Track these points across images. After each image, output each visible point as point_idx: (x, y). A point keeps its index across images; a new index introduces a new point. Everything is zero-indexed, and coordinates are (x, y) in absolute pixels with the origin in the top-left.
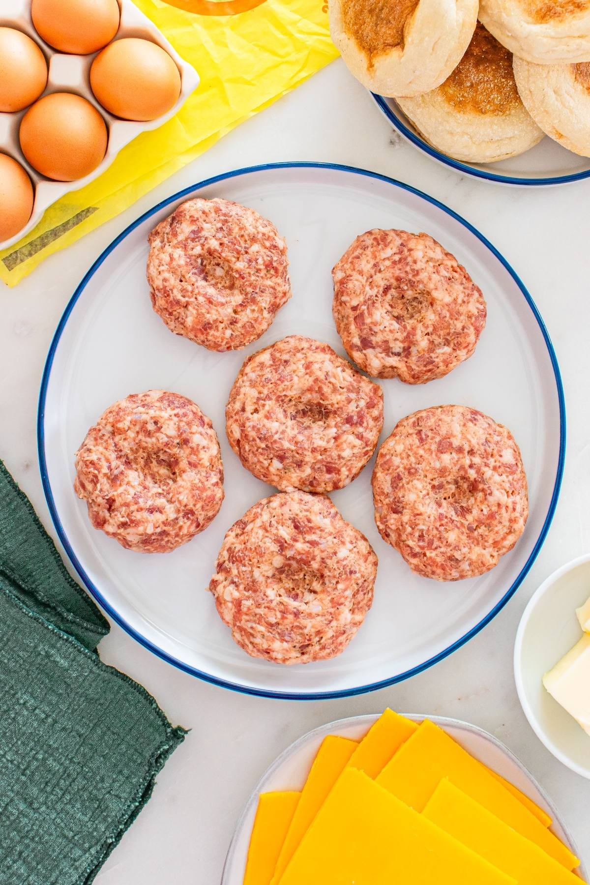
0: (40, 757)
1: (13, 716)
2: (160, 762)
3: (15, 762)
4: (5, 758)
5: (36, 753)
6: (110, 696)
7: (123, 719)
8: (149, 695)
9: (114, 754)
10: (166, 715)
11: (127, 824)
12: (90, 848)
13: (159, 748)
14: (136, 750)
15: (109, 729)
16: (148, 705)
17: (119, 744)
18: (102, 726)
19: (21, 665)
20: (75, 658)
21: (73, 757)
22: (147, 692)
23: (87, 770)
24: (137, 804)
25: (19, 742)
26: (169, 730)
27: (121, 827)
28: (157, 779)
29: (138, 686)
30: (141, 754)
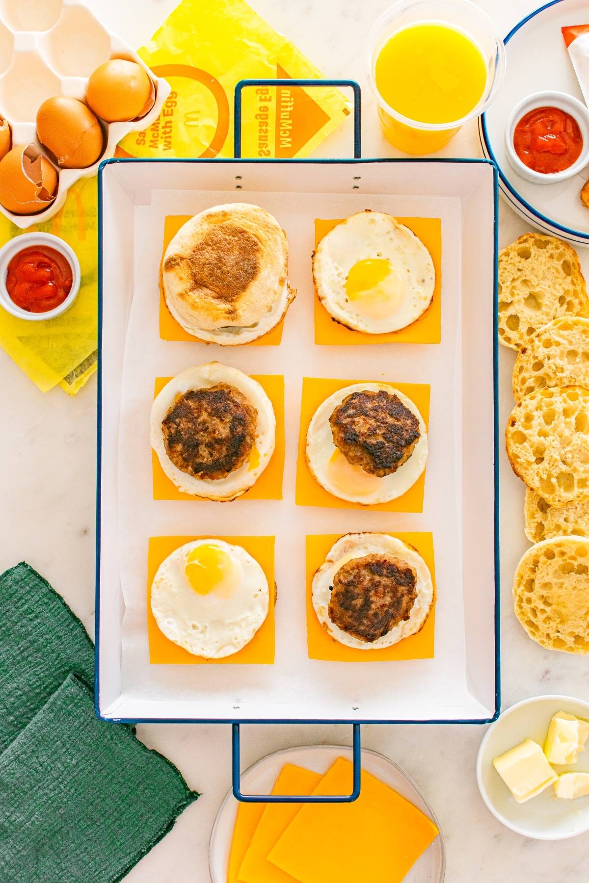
0: (102, 796)
2: (180, 811)
3: (87, 798)
5: (100, 794)
6: (151, 767)
7: (158, 781)
8: (177, 769)
9: (151, 801)
10: (187, 783)
11: (155, 843)
12: (130, 853)
13: (180, 802)
14: (165, 801)
16: (176, 775)
17: (154, 796)
18: (144, 784)
21: (124, 799)
22: (176, 767)
23: (132, 808)
24: (163, 832)
26: (188, 792)
27: (151, 844)
28: (177, 820)
29: (170, 763)
30: (168, 804)
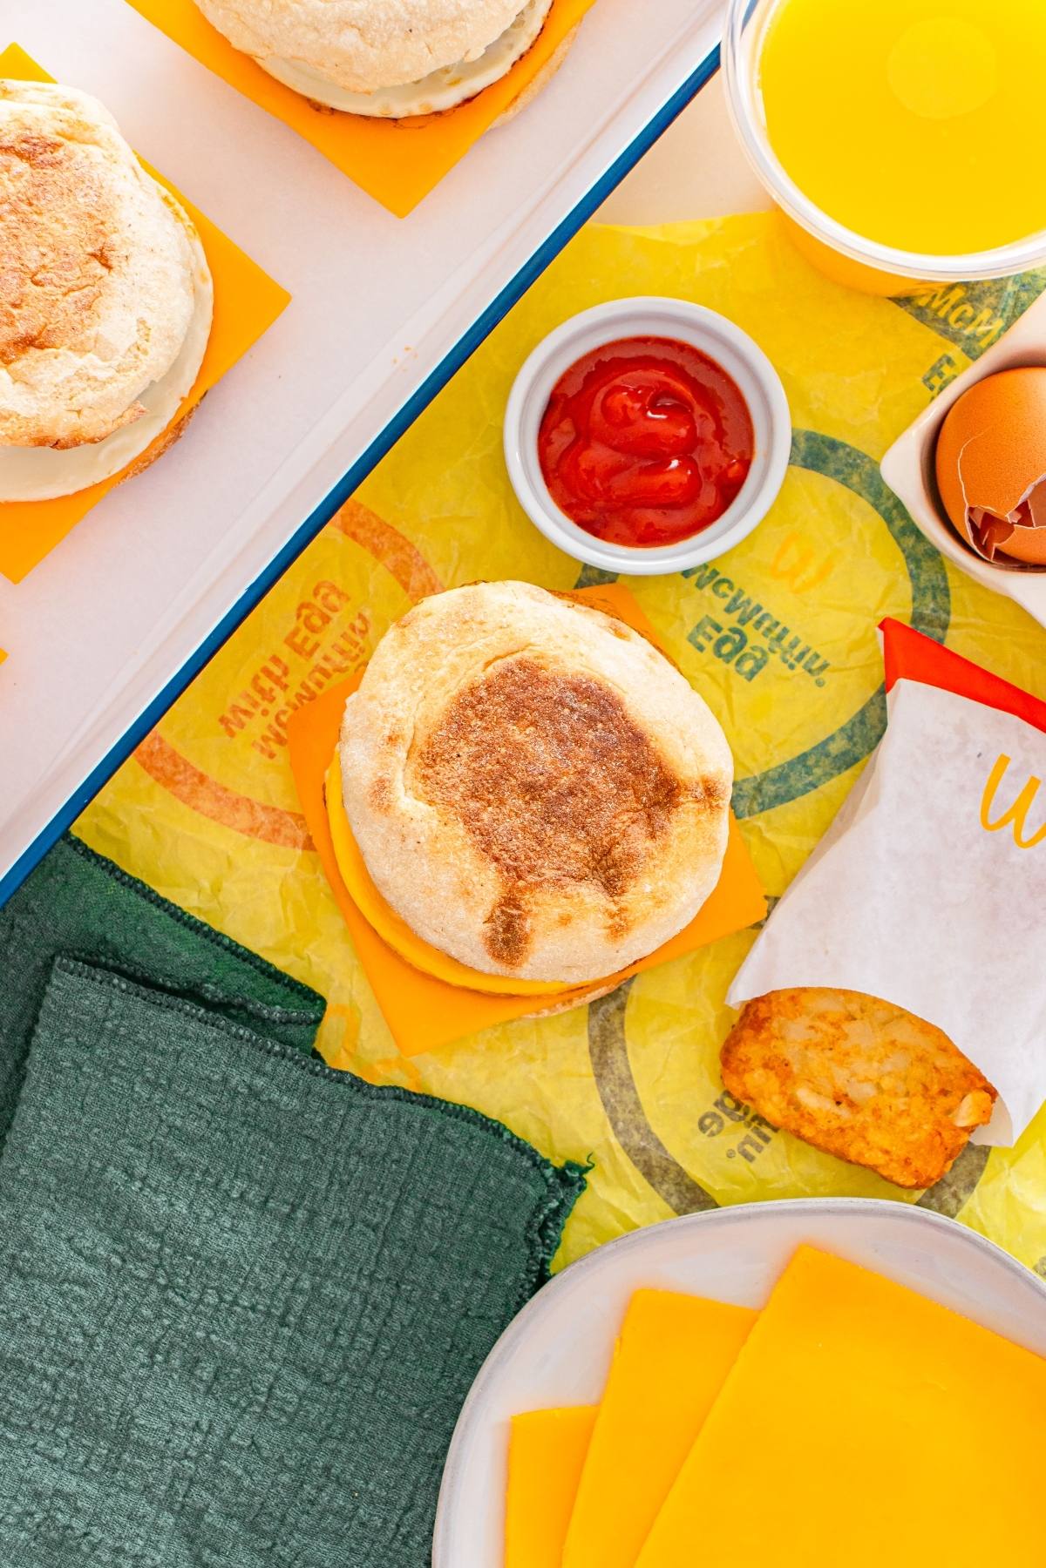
0: (306, 1285)
1: (228, 1225)
2: (550, 1237)
4: (238, 1305)
5: (297, 1281)
6: (410, 1141)
7: (450, 1177)
8: (488, 1120)
9: (452, 1245)
10: (535, 1147)
13: (539, 1208)
14: (493, 1225)
15: (426, 1202)
16: (493, 1139)
17: (457, 1226)
18: (412, 1201)
19: (209, 1123)
20: (310, 1088)
21: (375, 1272)
22: (483, 1116)
23: (409, 1288)
25: (257, 1270)
26: (548, 1172)
29: (461, 1110)
30: (505, 1230)
